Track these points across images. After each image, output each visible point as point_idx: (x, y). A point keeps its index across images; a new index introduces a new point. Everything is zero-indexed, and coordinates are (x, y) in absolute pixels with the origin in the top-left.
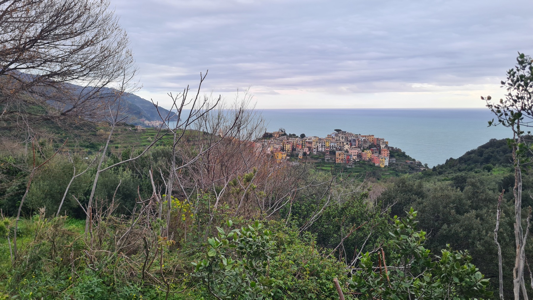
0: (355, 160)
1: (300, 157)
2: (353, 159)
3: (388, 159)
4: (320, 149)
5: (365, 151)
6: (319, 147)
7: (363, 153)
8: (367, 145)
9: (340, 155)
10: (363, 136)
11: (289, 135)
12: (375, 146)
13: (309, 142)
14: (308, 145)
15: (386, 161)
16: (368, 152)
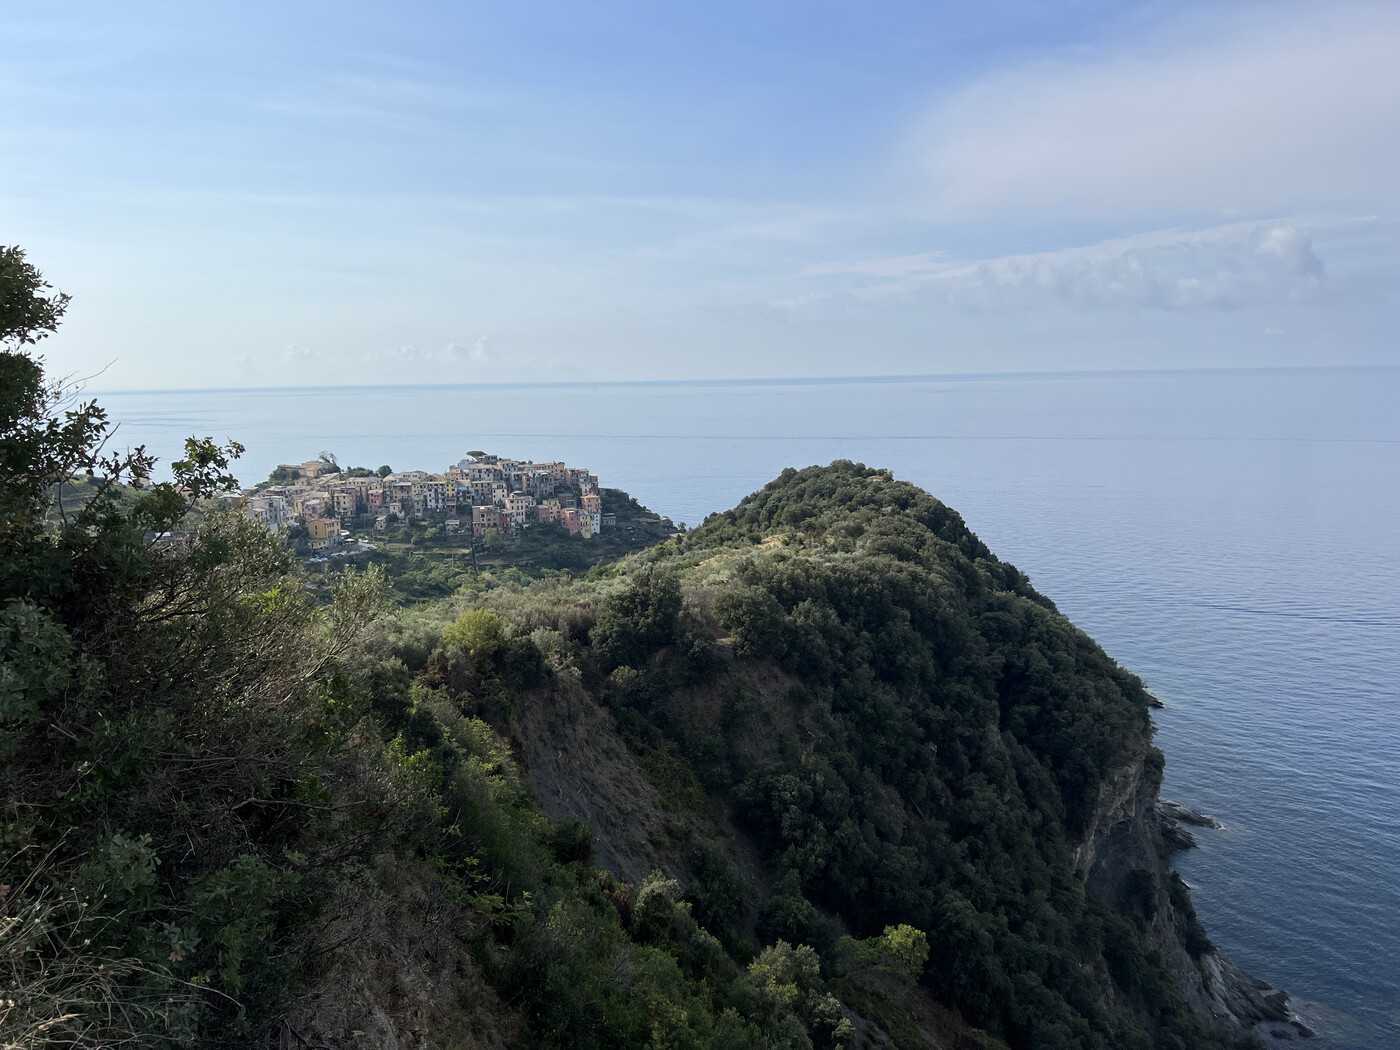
0: (521, 526)
1: (379, 528)
2: (517, 524)
3: (599, 518)
4: (432, 504)
5: (545, 502)
6: (429, 498)
7: (540, 507)
8: (549, 489)
9: (483, 516)
10: (539, 467)
11: (346, 469)
12: (568, 489)
13: (402, 487)
14: (399, 495)
15: (594, 522)
16: (553, 503)
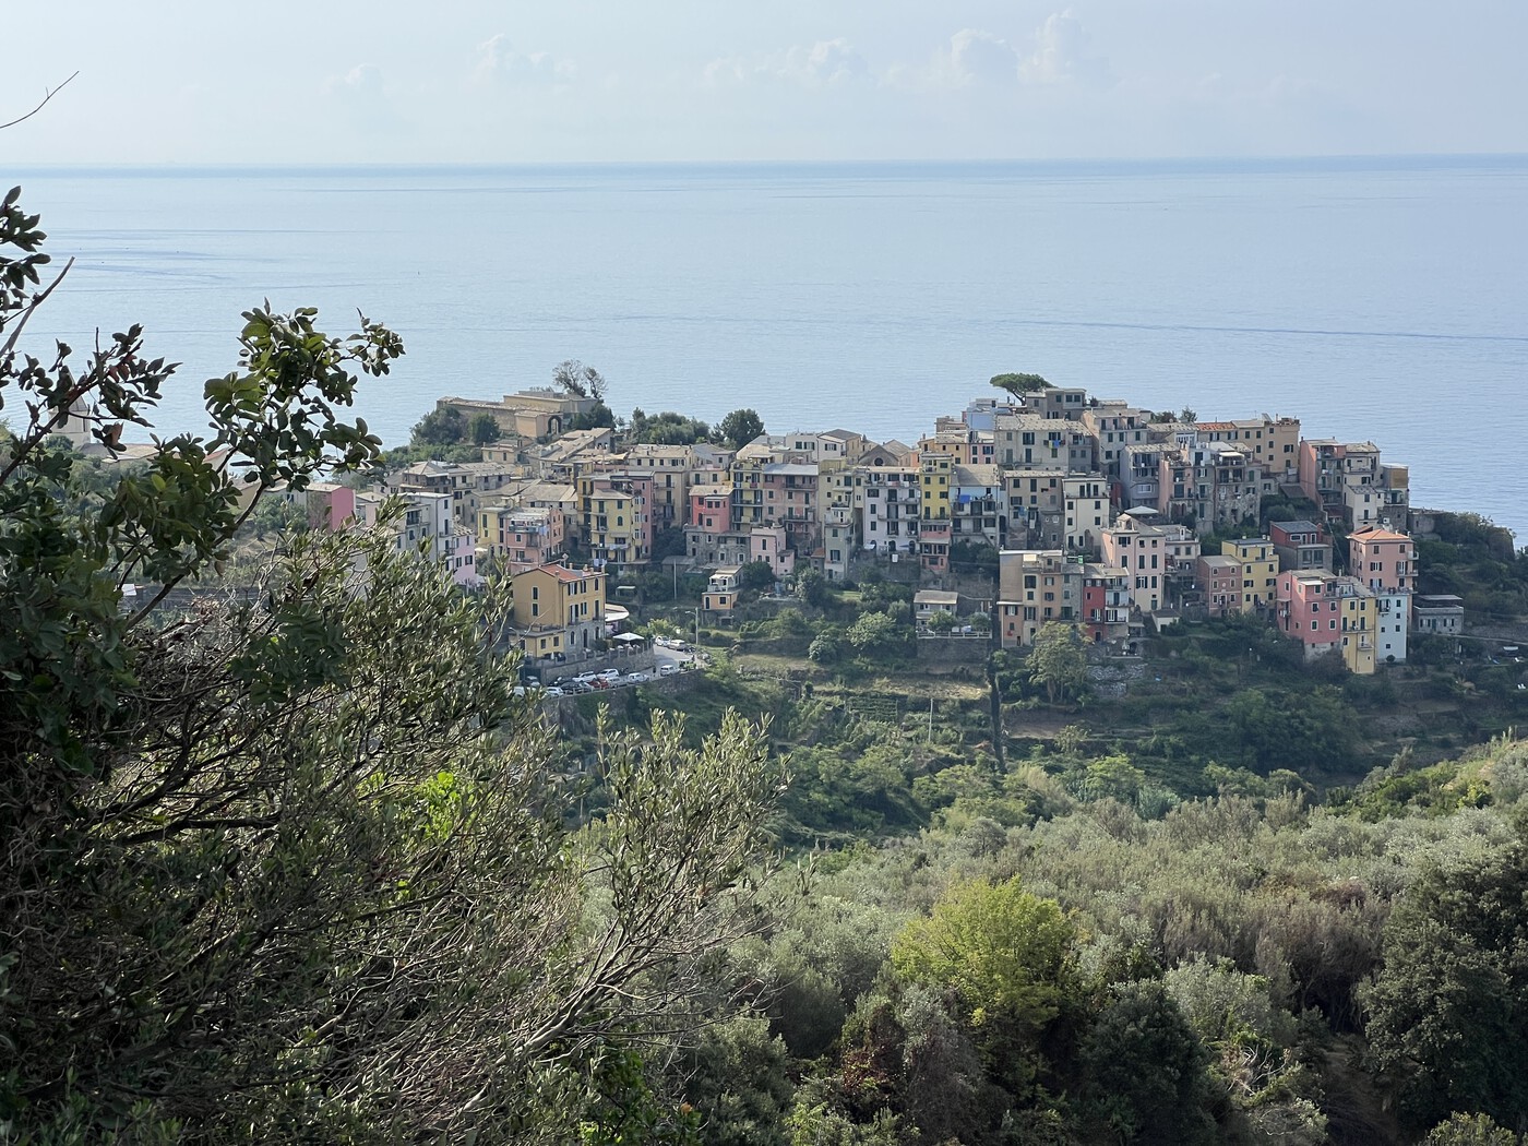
0: (1148, 621)
1: (715, 604)
2: (1136, 614)
3: (1405, 609)
4: (877, 538)
5: (1228, 547)
6: (868, 518)
7: (1212, 562)
8: (1244, 504)
9: (1031, 582)
10: (1215, 433)
11: (629, 419)
12: (1307, 508)
13: (791, 479)
14: (782, 504)
15: (1389, 621)
16: (1254, 551)
